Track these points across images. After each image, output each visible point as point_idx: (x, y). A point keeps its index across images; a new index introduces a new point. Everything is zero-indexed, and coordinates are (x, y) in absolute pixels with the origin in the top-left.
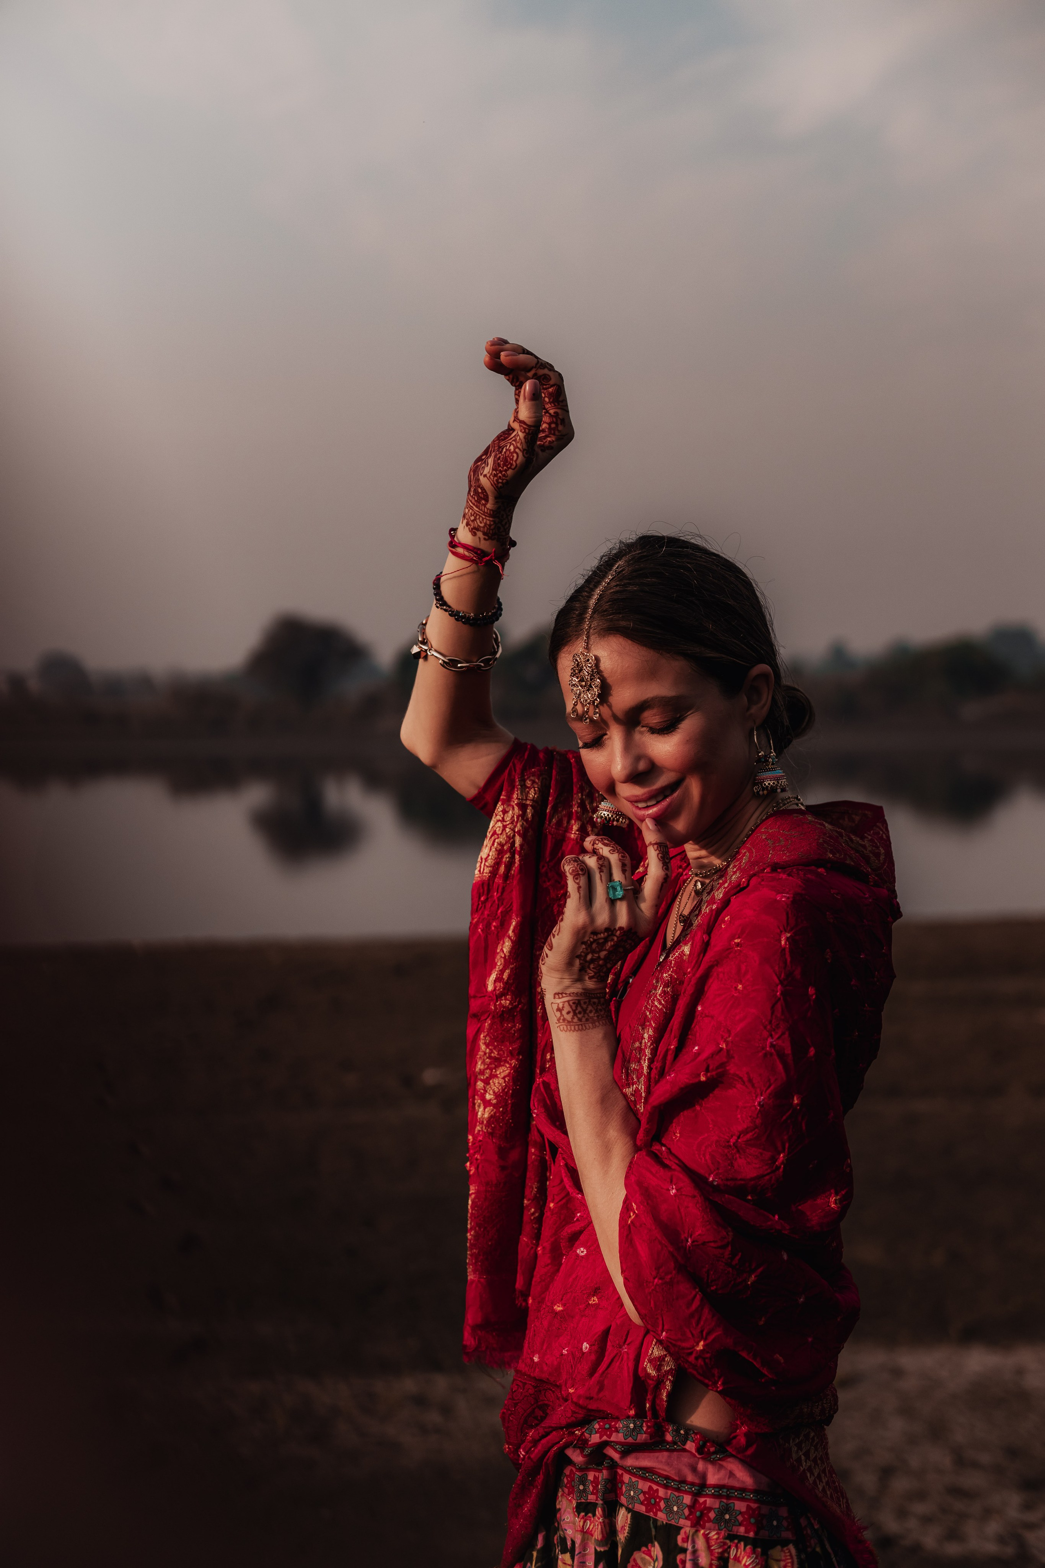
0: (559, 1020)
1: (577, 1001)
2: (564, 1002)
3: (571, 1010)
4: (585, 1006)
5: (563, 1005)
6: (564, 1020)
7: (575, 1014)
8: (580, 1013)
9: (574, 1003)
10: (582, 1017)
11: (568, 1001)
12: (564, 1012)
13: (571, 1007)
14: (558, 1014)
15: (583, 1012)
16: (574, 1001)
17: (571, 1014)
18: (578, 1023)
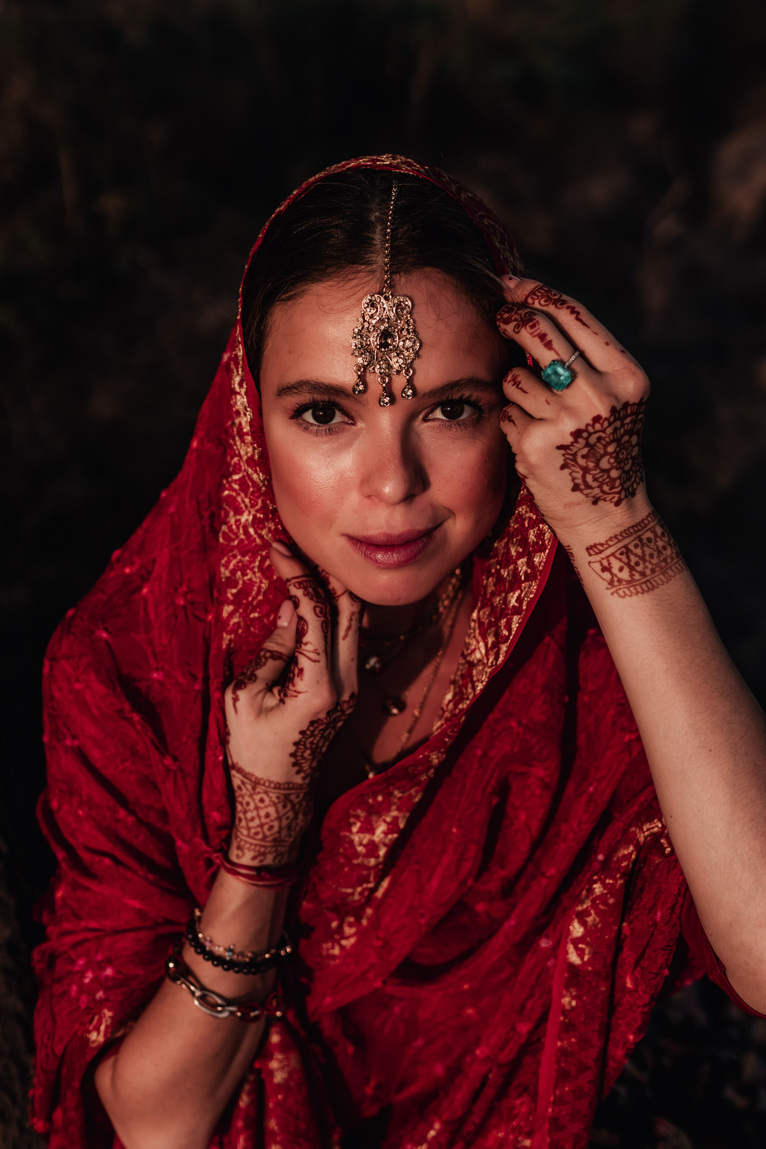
0: (611, 583)
1: (624, 550)
2: (608, 557)
3: (622, 564)
4: (638, 551)
5: (608, 560)
6: (620, 581)
7: (632, 569)
8: (637, 564)
9: (622, 554)
10: (644, 568)
11: (613, 554)
12: (615, 570)
13: (620, 560)
14: (607, 575)
15: (641, 562)
16: (620, 551)
17: (626, 570)
18: (644, 580)
